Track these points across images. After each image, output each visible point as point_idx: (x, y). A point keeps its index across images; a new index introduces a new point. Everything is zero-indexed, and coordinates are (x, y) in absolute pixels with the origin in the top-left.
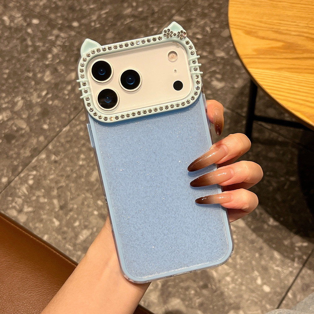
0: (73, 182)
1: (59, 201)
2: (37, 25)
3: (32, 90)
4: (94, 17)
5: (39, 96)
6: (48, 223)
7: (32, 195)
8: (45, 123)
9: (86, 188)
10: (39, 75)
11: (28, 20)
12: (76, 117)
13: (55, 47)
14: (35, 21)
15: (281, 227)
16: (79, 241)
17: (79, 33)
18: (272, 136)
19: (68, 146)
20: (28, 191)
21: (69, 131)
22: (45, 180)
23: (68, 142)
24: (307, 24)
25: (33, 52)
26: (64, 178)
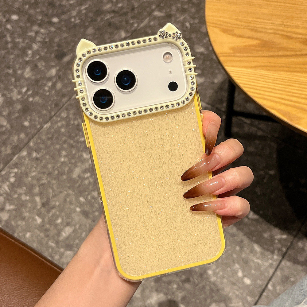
0: (55, 179)
1: (41, 198)
2: (16, 21)
3: (12, 87)
4: (74, 13)
5: (19, 93)
6: (31, 220)
7: (14, 193)
8: (26, 120)
9: (69, 185)
10: (19, 72)
11: (7, 16)
12: (58, 114)
13: (35, 43)
14: (15, 17)
15: (260, 220)
16: (61, 238)
17: (59, 29)
18: (251, 131)
19: (49, 142)
20: (9, 189)
21: (50, 128)
22: (27, 177)
23: (49, 139)
24: (282, 22)
25: (13, 48)
26: (46, 175)
